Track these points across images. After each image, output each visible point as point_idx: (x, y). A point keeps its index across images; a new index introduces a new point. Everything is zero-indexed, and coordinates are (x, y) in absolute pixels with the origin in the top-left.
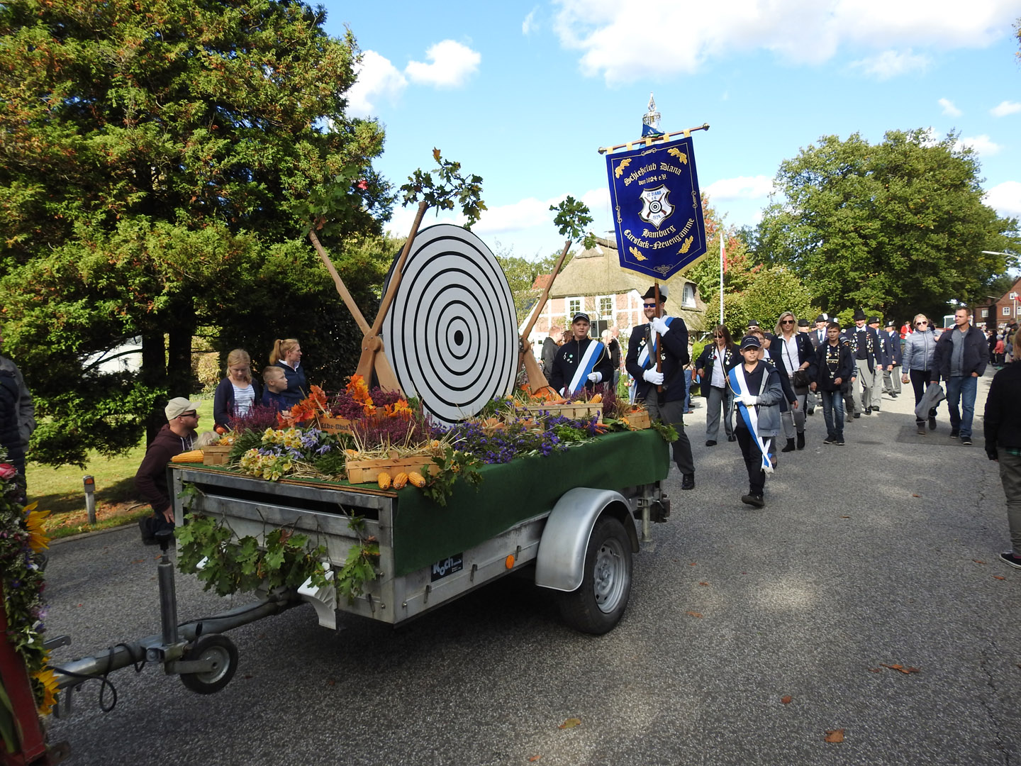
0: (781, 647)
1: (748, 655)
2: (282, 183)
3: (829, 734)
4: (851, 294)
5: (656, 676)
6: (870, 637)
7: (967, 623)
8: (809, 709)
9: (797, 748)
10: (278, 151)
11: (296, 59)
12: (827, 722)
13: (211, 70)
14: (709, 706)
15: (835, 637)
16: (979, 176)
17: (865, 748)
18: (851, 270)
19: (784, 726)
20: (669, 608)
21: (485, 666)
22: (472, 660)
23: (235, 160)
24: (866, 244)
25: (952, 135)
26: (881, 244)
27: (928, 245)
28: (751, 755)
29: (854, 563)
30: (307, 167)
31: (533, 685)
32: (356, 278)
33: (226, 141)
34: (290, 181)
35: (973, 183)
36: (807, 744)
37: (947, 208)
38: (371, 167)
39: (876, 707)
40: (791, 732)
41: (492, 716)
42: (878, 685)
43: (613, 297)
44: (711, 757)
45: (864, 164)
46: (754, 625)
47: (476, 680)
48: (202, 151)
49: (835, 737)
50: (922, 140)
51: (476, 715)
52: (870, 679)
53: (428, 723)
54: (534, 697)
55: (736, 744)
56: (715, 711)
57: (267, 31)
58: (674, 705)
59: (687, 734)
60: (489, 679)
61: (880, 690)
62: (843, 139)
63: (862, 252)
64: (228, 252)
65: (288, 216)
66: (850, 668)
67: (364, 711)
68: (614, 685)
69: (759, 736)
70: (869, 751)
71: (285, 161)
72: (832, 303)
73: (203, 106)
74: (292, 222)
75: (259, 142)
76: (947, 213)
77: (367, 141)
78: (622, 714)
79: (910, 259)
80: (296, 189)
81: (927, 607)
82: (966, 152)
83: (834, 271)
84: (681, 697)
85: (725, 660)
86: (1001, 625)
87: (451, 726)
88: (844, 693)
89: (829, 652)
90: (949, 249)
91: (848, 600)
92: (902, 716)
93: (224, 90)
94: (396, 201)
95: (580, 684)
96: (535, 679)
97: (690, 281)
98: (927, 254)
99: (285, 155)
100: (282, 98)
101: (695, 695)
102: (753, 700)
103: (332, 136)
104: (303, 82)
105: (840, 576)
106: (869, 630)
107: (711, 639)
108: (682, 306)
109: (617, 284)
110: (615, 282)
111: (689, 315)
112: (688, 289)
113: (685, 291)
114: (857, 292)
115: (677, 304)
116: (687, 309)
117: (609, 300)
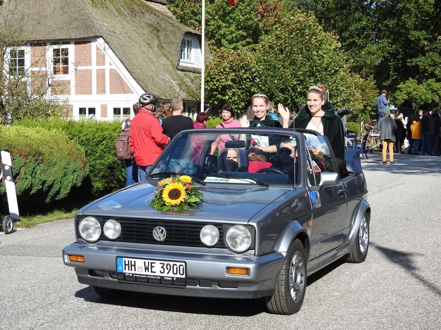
18: (416, 28)
43: (71, 48)
63: (428, 5)
72: (395, 71)
97: (193, 31)
108: (178, 65)
109: (76, 28)
110: (74, 26)
111: (190, 78)
112: (191, 41)
113: (185, 45)
114: (422, 57)
115: (172, 62)
116: (187, 69)
117: (65, 52)
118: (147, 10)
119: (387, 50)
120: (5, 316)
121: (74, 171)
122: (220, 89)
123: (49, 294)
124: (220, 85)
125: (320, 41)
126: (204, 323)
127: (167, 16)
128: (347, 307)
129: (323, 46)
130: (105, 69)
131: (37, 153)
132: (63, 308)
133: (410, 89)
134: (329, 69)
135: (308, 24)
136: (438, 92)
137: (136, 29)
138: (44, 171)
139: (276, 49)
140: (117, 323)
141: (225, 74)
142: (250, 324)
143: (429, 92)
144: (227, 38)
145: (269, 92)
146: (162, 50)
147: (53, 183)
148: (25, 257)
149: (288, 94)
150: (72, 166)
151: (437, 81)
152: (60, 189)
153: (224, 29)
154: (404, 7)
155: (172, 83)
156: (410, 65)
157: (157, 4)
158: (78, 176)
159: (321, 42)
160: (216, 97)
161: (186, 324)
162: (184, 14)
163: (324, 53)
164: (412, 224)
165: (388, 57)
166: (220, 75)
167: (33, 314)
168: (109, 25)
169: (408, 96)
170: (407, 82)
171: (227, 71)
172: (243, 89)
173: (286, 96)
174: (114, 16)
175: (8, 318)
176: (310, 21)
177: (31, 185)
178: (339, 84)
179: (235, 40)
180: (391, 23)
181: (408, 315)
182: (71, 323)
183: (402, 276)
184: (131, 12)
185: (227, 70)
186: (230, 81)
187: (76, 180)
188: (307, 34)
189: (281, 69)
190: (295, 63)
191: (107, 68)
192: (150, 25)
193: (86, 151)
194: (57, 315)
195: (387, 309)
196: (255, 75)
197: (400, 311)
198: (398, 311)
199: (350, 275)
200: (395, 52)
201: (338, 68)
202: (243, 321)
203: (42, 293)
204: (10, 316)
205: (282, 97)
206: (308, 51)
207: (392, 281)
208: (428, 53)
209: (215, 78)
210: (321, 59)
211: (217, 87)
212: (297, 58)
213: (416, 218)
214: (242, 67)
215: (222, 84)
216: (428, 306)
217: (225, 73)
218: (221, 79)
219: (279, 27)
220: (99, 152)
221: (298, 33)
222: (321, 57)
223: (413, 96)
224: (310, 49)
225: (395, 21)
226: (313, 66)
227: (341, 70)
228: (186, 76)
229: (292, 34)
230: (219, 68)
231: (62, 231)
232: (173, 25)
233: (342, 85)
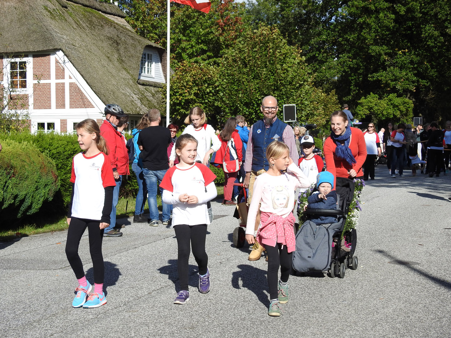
4: (376, 75)
18: (376, 43)
24: (395, 12)
26: (410, 10)
43: (30, 61)
63: (388, 19)
72: (356, 86)
97: (154, 45)
108: (138, 80)
109: (34, 41)
110: (32, 38)
111: (151, 92)
112: (151, 55)
113: (145, 58)
114: (383, 72)
115: (132, 76)
116: (148, 83)
117: (23, 65)
118: (106, 23)
119: (347, 64)
120: (11, 327)
121: (46, 185)
122: (183, 104)
123: (49, 305)
124: (183, 99)
125: (284, 54)
126: (219, 331)
127: (127, 29)
128: (357, 313)
129: (288, 59)
130: (64, 83)
131: (8, 167)
132: (69, 319)
133: (372, 104)
134: (294, 83)
135: (272, 37)
136: (399, 107)
137: (95, 42)
138: (16, 185)
139: (240, 63)
140: (130, 332)
141: (188, 88)
142: (265, 331)
143: (391, 107)
144: (188, 52)
145: (233, 106)
146: (122, 64)
147: (25, 197)
148: (12, 270)
149: (252, 108)
150: (43, 180)
151: (397, 97)
152: (32, 204)
153: (184, 43)
154: (364, 22)
155: (133, 97)
156: (371, 80)
157: (116, 17)
158: (50, 190)
159: (286, 56)
160: (179, 111)
161: (200, 332)
162: (144, 27)
163: (289, 67)
164: (398, 235)
165: (348, 71)
166: (183, 89)
167: (39, 325)
168: (68, 38)
169: (370, 111)
170: (368, 97)
171: (190, 85)
172: (206, 103)
173: (250, 110)
174: (73, 29)
175: (14, 330)
176: (274, 34)
177: (3, 199)
178: (304, 98)
179: (195, 54)
180: (351, 37)
181: (420, 320)
182: (81, 333)
183: (404, 284)
184: (90, 24)
185: (190, 83)
186: (193, 95)
187: (48, 194)
188: (271, 47)
189: (245, 83)
190: (260, 77)
191: (67, 81)
192: (110, 38)
193: (57, 165)
194: (65, 326)
195: (398, 316)
196: (217, 89)
197: (411, 317)
198: (409, 317)
199: (351, 283)
200: (356, 66)
201: (302, 82)
202: (257, 328)
203: (41, 305)
204: (15, 327)
205: (247, 111)
206: (272, 64)
207: (395, 288)
208: (389, 67)
209: (178, 92)
210: (285, 73)
211: (181, 101)
212: (261, 72)
213: (401, 229)
214: (205, 81)
215: (185, 98)
216: (438, 312)
217: (188, 86)
218: (185, 93)
219: (243, 40)
220: (70, 166)
221: (262, 46)
222: (285, 71)
223: (374, 111)
224: (274, 63)
225: (356, 35)
226: (278, 80)
227: (306, 83)
228: (147, 91)
229: (255, 47)
230: (182, 82)
231: (43, 245)
232: (133, 38)
233: (306, 99)
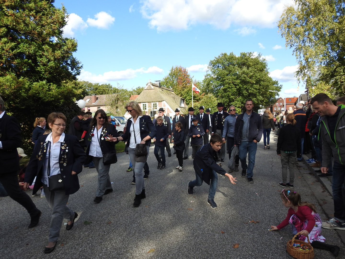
0: (218, 218)
1: (208, 222)
2: (37, 60)
3: (234, 245)
4: (232, 103)
5: (179, 232)
6: (244, 212)
7: (271, 206)
8: (228, 238)
9: (225, 251)
10: (36, 48)
11: (43, 15)
12: (234, 241)
13: (9, 16)
14: (197, 240)
15: (234, 213)
16: (267, 67)
17: (245, 249)
18: (231, 95)
19: (220, 244)
20: (182, 208)
21: (120, 233)
22: (115, 232)
23: (19, 51)
24: (236, 87)
25: (260, 55)
26: (240, 87)
27: (253, 88)
28: (211, 255)
29: (238, 189)
30: (47, 55)
31: (137, 239)
32: (67, 96)
33: (15, 43)
34: (41, 59)
35: (266, 70)
36: (228, 249)
37: (258, 77)
38: (72, 55)
39: (247, 235)
40: (223, 246)
41: (124, 251)
42: (248, 228)
43: (157, 103)
44: (198, 257)
45: (235, 62)
46: (209, 212)
47: (117, 239)
48: (5, 47)
49: (236, 246)
50: (251, 56)
51: (118, 251)
52: (245, 226)
53: (100, 256)
54: (138, 243)
55: (206, 252)
56: (198, 241)
57: (31, 4)
58: (186, 241)
59: (190, 250)
60: (121, 238)
61: (248, 229)
62: (228, 54)
63: (235, 90)
64: (16, 85)
65: (40, 72)
66: (239, 223)
67: (76, 254)
68: (165, 236)
69: (213, 248)
70: (246, 249)
71: (39, 52)
73: (6, 30)
74: (42, 75)
75: (28, 45)
76: (259, 78)
77: (70, 46)
78: (168, 246)
79: (248, 92)
80: (43, 63)
81: (260, 202)
82: (264, 60)
83: (226, 95)
84: (187, 238)
85: (201, 224)
86: (281, 206)
87: (109, 256)
88: (238, 231)
89: (233, 219)
90: (259, 90)
91: (237, 201)
92: (255, 237)
93: (14, 24)
94: (82, 68)
95: (153, 237)
96: (138, 236)
97: (183, 98)
98: (253, 91)
99: (39, 50)
100: (38, 29)
101: (192, 237)
102: (210, 237)
103: (57, 44)
104: (46, 23)
105: (234, 193)
106: (244, 210)
107: (196, 217)
110: (158, 98)
115: (178, 105)
117: (156, 104)
137: (170, 98)
146: (176, 103)
151: (238, 108)
157: (172, 92)
174: (165, 95)
184: (168, 94)
191: (166, 107)
192: (173, 97)
208: (235, 101)
